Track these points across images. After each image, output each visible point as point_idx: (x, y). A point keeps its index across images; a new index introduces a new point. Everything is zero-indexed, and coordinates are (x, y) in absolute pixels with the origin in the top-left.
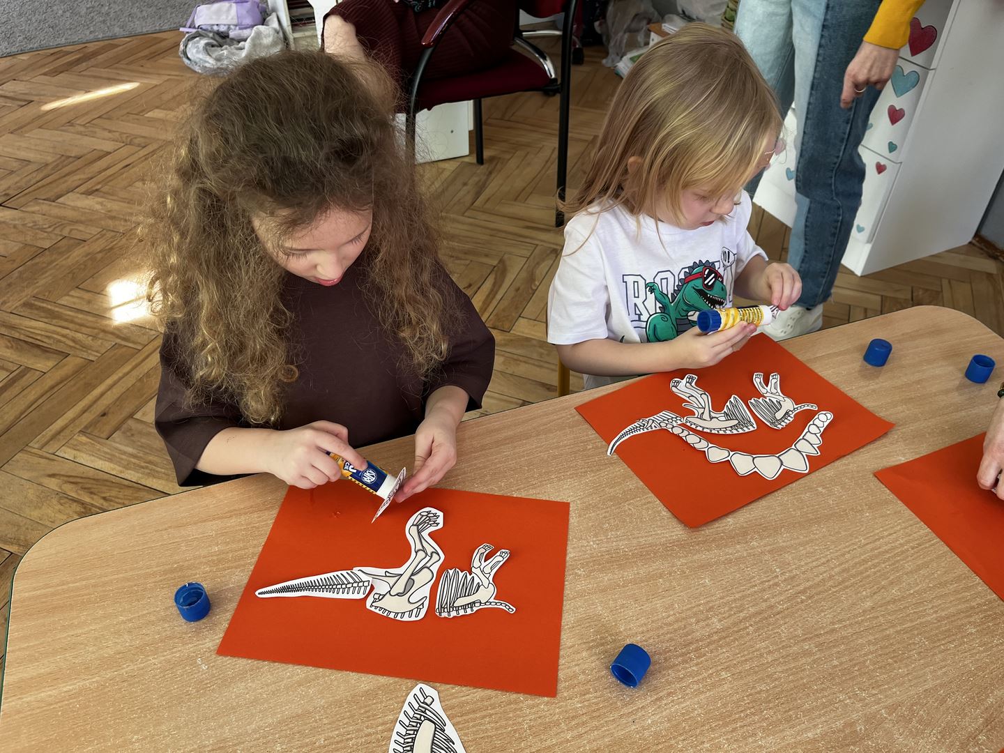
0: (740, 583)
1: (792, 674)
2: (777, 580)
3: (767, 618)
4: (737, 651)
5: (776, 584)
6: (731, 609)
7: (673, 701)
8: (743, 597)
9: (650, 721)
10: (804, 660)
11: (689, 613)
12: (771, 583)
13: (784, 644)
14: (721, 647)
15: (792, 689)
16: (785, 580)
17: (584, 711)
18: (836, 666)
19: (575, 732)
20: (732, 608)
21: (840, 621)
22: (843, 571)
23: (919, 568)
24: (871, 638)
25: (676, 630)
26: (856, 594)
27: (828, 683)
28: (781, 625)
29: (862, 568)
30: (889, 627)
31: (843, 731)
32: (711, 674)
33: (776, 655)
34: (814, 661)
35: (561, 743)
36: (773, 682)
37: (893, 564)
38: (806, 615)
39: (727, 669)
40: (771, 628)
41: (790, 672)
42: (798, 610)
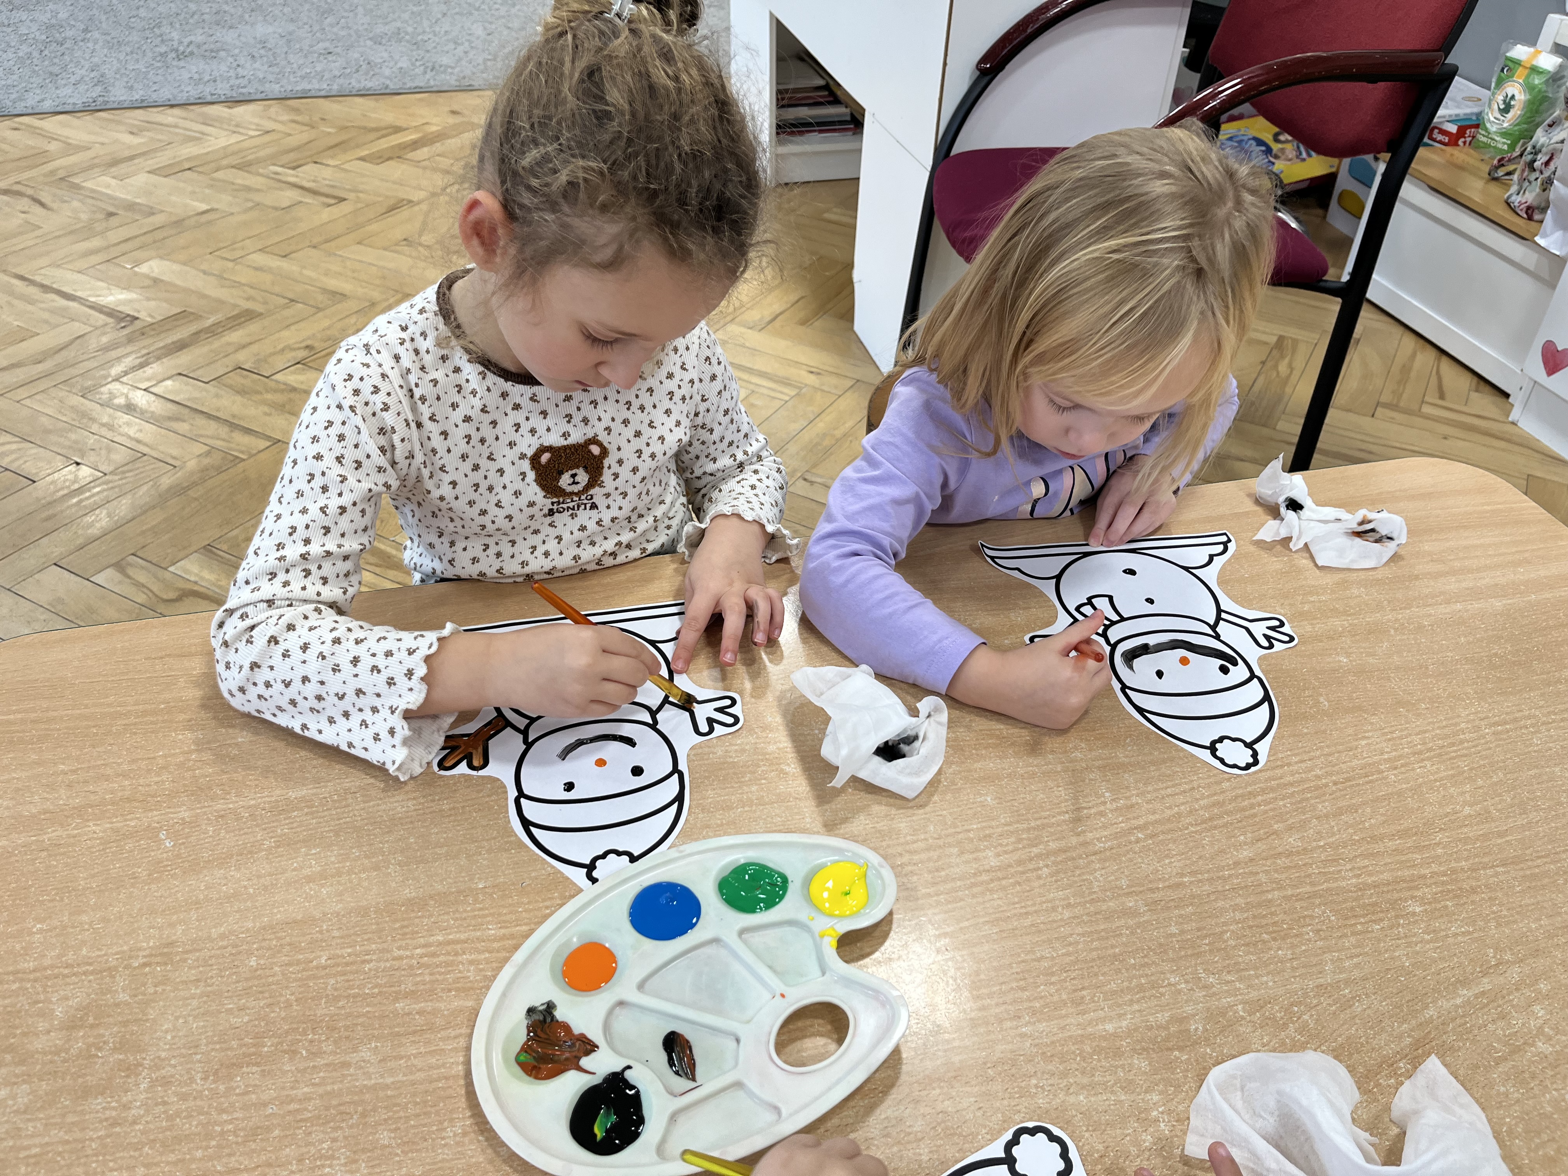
0: (1041, 807)
1: (1099, 939)
2: (1102, 808)
3: (1074, 859)
4: (1016, 900)
5: (1102, 814)
6: (1020, 840)
8: (1044, 827)
10: (1122, 922)
11: (950, 840)
13: (1094, 896)
14: (991, 891)
15: (1094, 960)
16: (1116, 809)
18: (1172, 935)
20: (1022, 839)
22: (1214, 805)
23: (1340, 812)
24: (1240, 901)
26: (1228, 838)
27: (1155, 958)
28: (1095, 870)
29: (1246, 803)
30: (1273, 890)
31: (1166, 1028)
33: (1078, 911)
34: (1139, 925)
36: (1063, 947)
37: (1300, 802)
38: (1140, 860)
40: (1078, 872)
41: (1095, 936)
42: (1128, 852)
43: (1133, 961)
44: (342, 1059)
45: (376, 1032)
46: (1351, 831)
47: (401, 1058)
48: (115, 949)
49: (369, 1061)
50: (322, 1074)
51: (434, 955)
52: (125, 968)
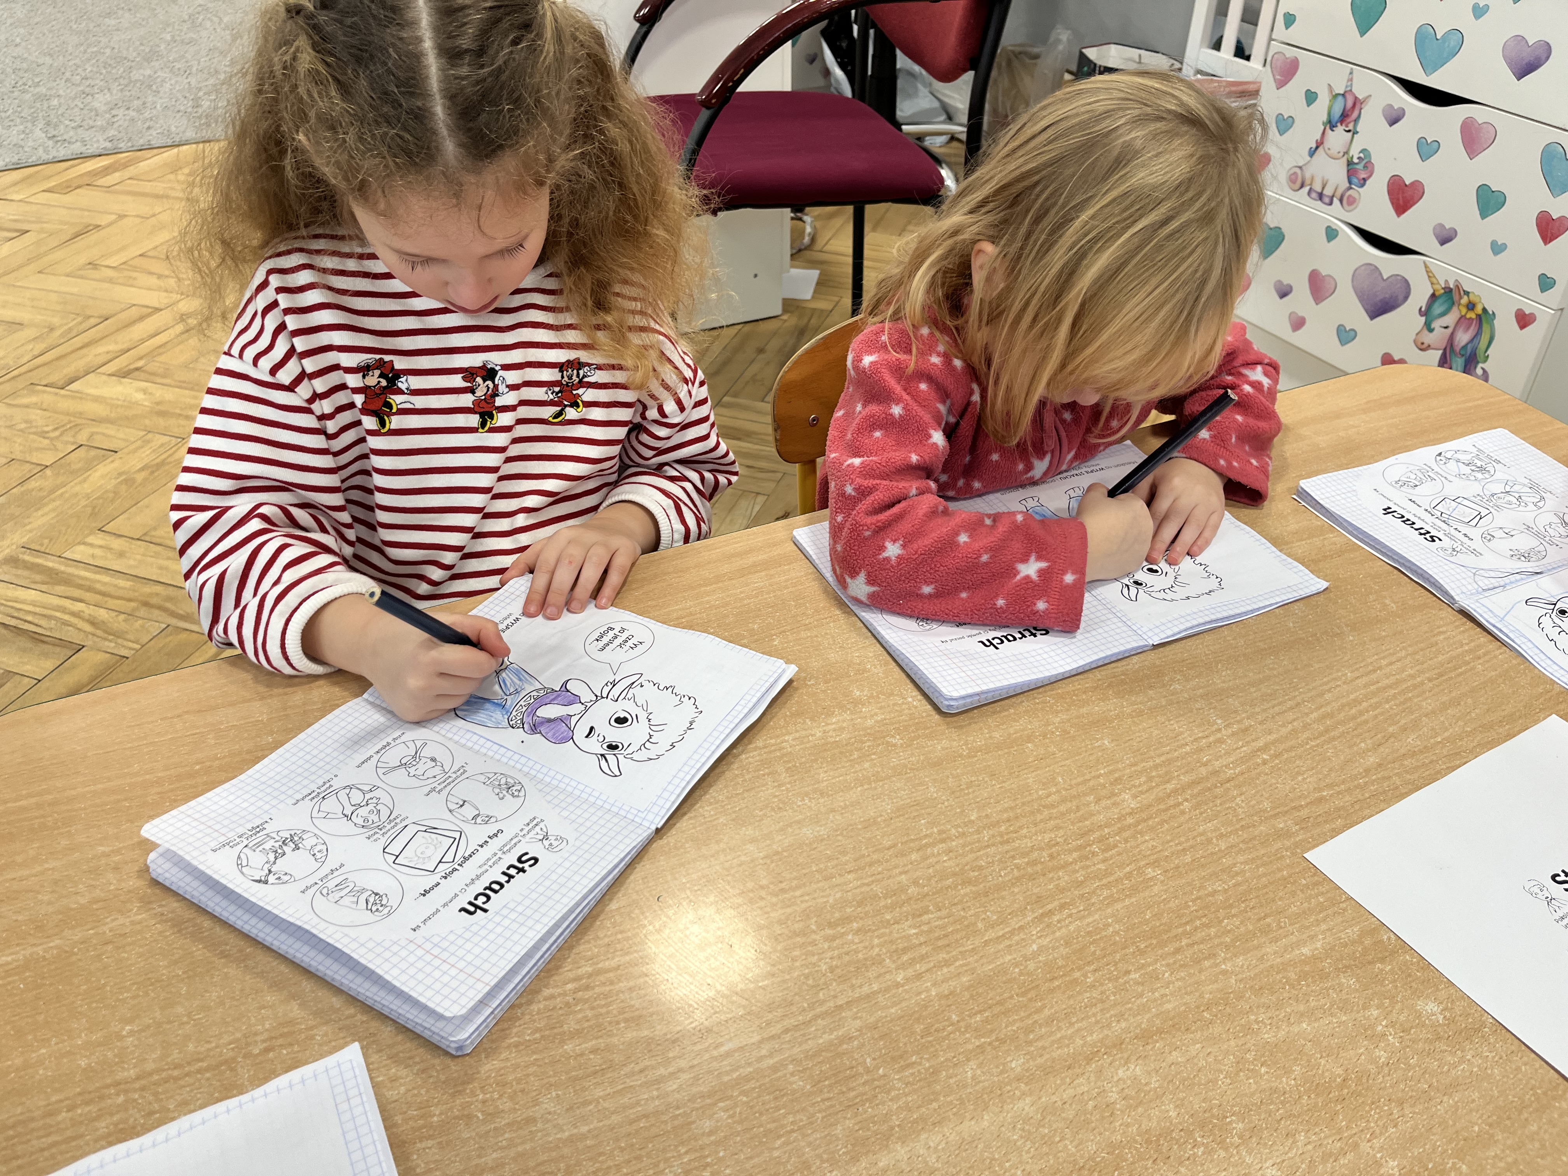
0: (1160, 743)
1: (1263, 865)
2: (1219, 735)
3: (1209, 789)
4: (1169, 838)
5: (1220, 741)
6: (1151, 779)
7: (1070, 916)
8: (1169, 762)
9: (1035, 947)
10: (1279, 845)
11: (1082, 788)
12: (1211, 739)
13: (1243, 823)
14: (1142, 833)
15: (1265, 886)
16: (1233, 734)
17: (922, 939)
19: (910, 970)
20: (1153, 777)
21: (1330, 786)
22: (1324, 717)
23: (1444, 707)
25: (1063, 814)
26: (1350, 747)
28: (1235, 797)
29: (1354, 711)
32: (1130, 873)
33: (1233, 839)
35: (887, 990)
36: (1233, 877)
37: (1403, 703)
38: (1274, 781)
39: (1155, 864)
40: (1218, 802)
41: (1259, 862)
42: (1259, 774)
43: (1304, 882)
44: (524, 1116)
45: (552, 1080)
46: (1461, 723)
47: (590, 1103)
48: (226, 1038)
49: (555, 1112)
50: (507, 1136)
51: (587, 988)
52: (244, 1057)
